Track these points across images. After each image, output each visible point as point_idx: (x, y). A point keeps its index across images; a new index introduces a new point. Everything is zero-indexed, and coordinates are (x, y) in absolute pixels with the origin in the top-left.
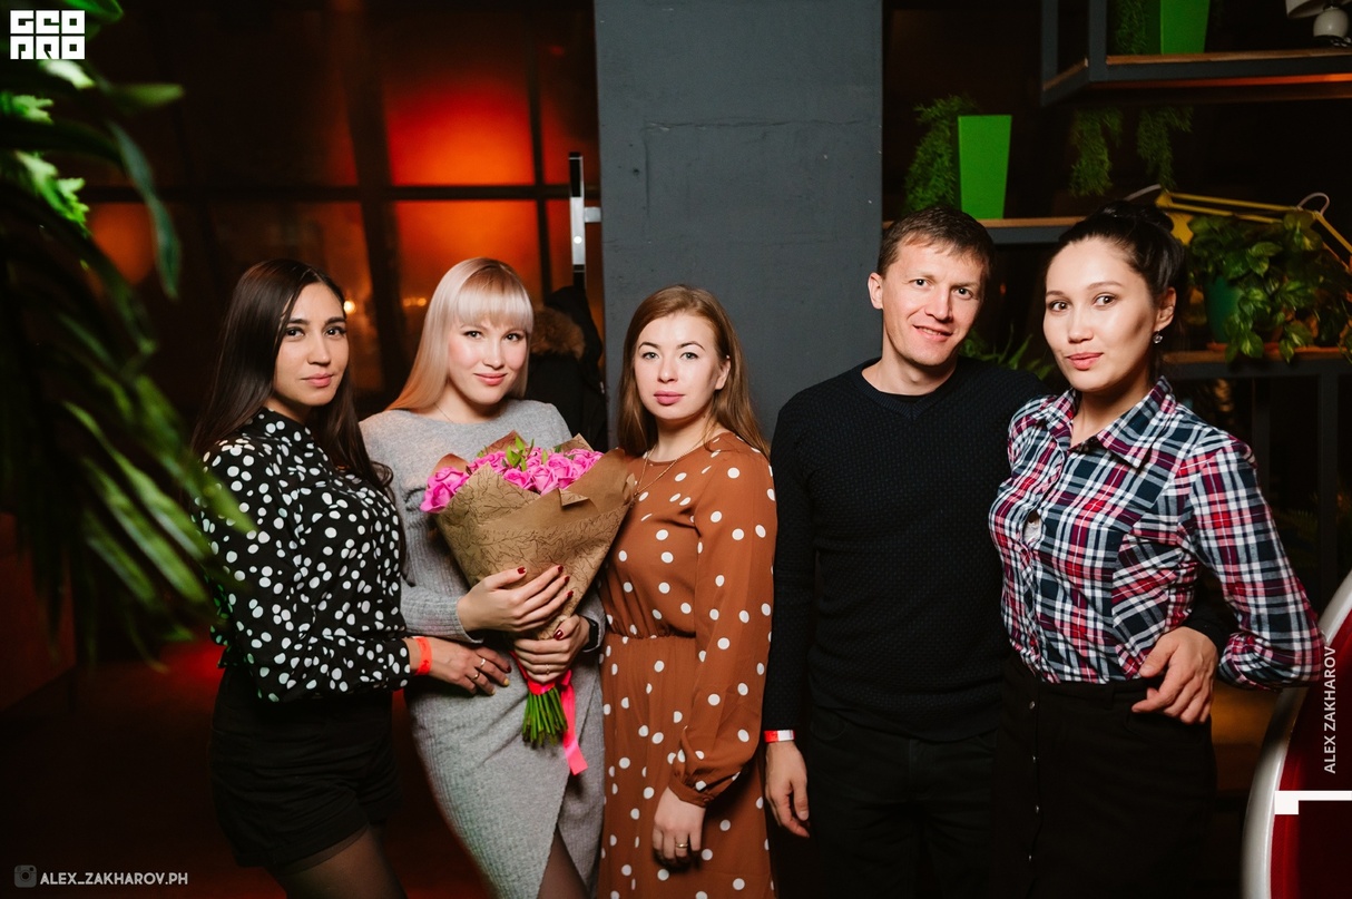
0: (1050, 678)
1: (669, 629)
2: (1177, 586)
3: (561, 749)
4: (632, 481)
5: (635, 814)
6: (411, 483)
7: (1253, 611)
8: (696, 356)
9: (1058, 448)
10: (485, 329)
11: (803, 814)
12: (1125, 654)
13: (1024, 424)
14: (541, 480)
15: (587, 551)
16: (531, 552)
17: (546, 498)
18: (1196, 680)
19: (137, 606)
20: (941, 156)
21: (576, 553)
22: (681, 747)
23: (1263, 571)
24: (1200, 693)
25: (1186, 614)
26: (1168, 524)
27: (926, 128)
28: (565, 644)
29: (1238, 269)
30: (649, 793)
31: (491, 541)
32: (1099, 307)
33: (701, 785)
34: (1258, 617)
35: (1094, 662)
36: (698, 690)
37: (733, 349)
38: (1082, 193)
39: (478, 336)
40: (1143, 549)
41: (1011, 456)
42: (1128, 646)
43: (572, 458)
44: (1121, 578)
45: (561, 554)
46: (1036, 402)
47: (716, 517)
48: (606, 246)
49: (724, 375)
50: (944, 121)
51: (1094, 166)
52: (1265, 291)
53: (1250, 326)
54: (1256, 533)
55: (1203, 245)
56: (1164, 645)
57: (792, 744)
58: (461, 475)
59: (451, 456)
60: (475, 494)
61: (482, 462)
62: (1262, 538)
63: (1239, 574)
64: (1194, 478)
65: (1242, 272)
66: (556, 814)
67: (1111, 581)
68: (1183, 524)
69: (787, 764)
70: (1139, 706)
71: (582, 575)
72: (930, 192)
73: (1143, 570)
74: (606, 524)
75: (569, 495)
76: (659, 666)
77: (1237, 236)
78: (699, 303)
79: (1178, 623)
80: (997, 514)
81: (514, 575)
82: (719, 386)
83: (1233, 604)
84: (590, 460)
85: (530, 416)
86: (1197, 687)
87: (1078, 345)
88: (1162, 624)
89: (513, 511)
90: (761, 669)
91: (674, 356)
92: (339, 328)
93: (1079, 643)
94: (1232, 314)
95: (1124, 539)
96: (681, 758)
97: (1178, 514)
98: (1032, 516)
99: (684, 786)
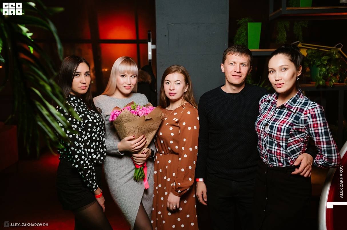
0: (270, 166)
1: (173, 152)
2: (304, 142)
3: (143, 182)
4: (163, 115)
5: (162, 199)
6: (107, 114)
7: (323, 149)
8: (179, 84)
9: (273, 107)
10: (126, 75)
11: (206, 200)
12: (290, 160)
13: (263, 101)
14: (140, 113)
15: (151, 132)
16: (137, 132)
17: (141, 118)
18: (308, 166)
19: (50, 139)
20: (243, 33)
21: (148, 132)
22: (174, 182)
23: (326, 139)
24: (309, 170)
25: (306, 149)
26: (302, 127)
27: (239, 25)
28: (145, 155)
29: (319, 63)
30: (166, 193)
31: (127, 128)
32: (283, 72)
33: (179, 191)
34: (324, 150)
35: (282, 162)
36: (179, 168)
37: (189, 82)
38: (279, 43)
39: (124, 76)
40: (295, 133)
41: (260, 109)
42: (291, 157)
43: (148, 108)
44: (290, 140)
45: (144, 133)
46: (266, 95)
47: (184, 124)
48: (157, 55)
49: (187, 88)
50: (244, 24)
51: (282, 36)
52: (326, 68)
53: (322, 77)
54: (324, 129)
55: (310, 56)
56: (300, 157)
57: (203, 182)
58: (119, 112)
59: (117, 107)
60: (123, 116)
61: (125, 108)
62: (326, 130)
63: (320, 139)
64: (309, 115)
65: (320, 63)
66: (141, 198)
67: (287, 141)
68: (306, 126)
69: (202, 187)
70: (293, 173)
71: (150, 138)
72: (240, 42)
73: (295, 138)
74: (156, 125)
75: (147, 117)
76: (170, 162)
77: (319, 54)
78: (181, 70)
79: (304, 152)
80: (257, 124)
81: (132, 137)
82: (186, 91)
83: (318, 147)
84: (152, 109)
85: (139, 97)
86: (308, 168)
87: (278, 81)
88: (300, 152)
89: (133, 121)
90: (194, 162)
91: (174, 83)
92: (88, 74)
93: (279, 157)
94: (317, 74)
95: (291, 130)
96: (174, 184)
97: (305, 124)
98: (267, 125)
99: (175, 192)
